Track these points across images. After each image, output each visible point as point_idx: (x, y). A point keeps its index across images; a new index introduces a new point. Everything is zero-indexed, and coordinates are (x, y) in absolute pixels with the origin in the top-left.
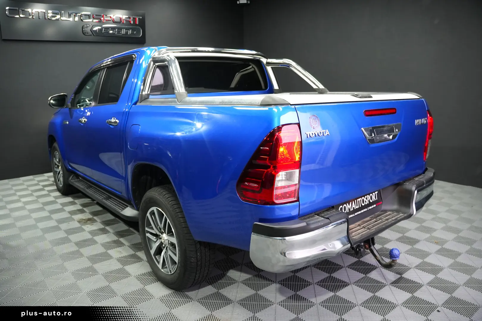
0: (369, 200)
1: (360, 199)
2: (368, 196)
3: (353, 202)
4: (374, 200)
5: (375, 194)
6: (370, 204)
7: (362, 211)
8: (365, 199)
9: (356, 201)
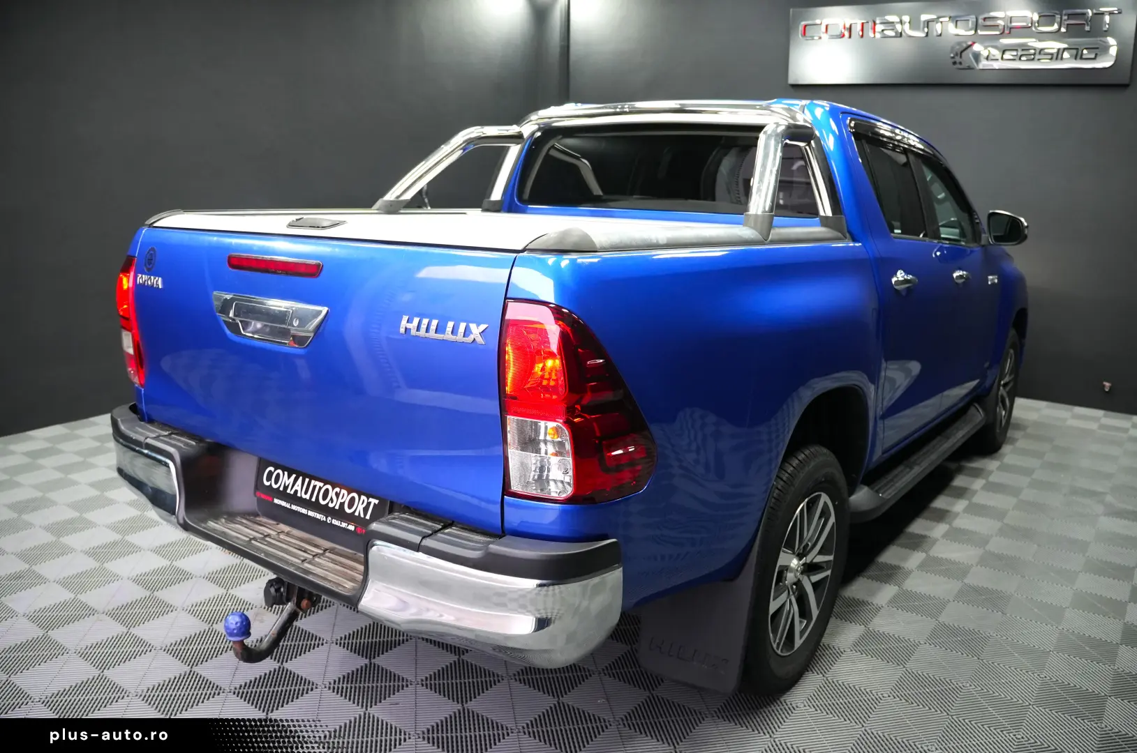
0: (342, 504)
1: (319, 484)
2: (344, 491)
3: (301, 478)
4: (357, 514)
5: (369, 504)
6: (339, 513)
7: (311, 514)
8: (332, 494)
9: (307, 480)
